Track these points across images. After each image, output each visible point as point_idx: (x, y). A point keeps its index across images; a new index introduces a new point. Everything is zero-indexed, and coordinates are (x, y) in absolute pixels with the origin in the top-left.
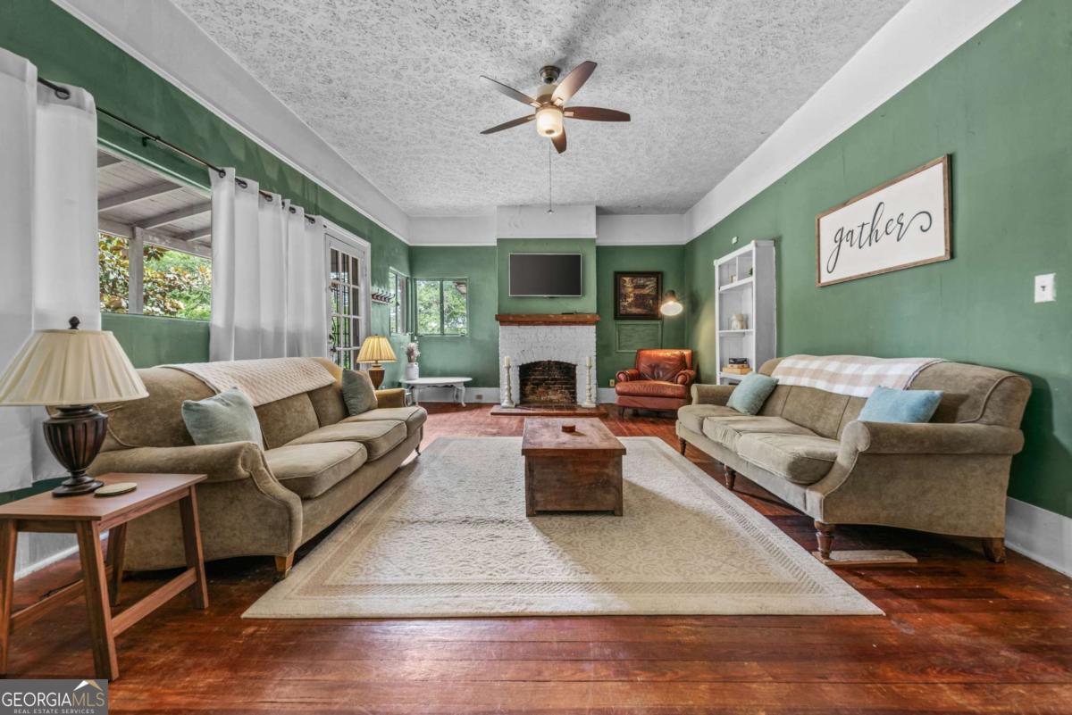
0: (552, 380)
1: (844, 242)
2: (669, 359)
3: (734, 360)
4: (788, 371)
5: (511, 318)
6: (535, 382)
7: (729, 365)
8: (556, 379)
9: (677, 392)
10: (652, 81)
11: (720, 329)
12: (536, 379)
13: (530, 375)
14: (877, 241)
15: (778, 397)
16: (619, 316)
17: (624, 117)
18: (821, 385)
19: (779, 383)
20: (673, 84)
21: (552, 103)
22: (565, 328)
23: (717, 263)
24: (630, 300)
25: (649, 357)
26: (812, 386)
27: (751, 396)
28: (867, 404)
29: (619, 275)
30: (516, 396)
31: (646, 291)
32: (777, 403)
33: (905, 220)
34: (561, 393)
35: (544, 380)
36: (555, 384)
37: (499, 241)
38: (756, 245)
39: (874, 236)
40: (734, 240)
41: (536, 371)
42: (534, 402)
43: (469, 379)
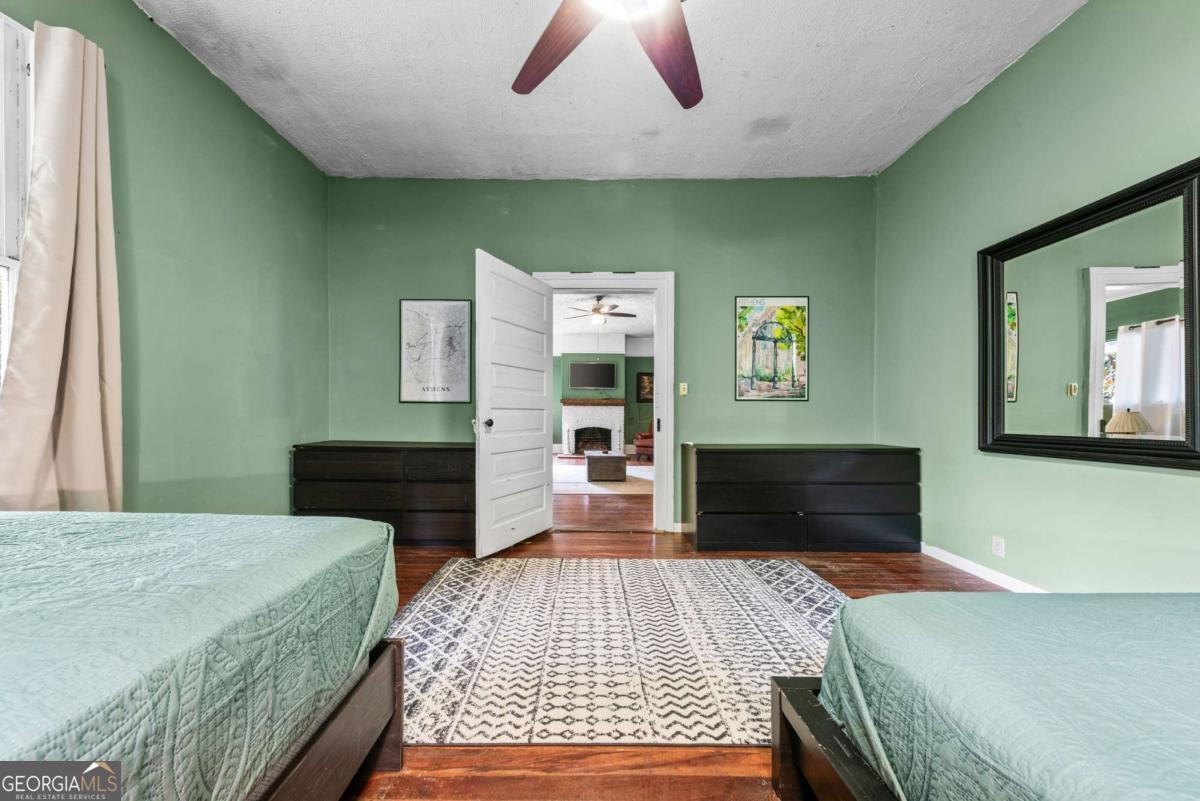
0: (595, 438)
5: (570, 402)
8: (599, 438)
12: (585, 438)
13: (582, 436)
16: (639, 400)
17: (635, 316)
22: (605, 408)
24: (647, 390)
30: (573, 448)
34: (601, 447)
35: (591, 438)
36: (597, 442)
37: (563, 355)
41: (586, 433)
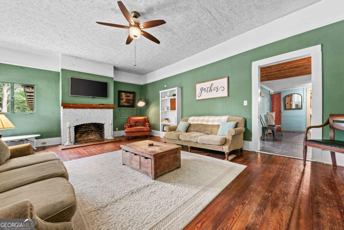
0: (90, 131)
1: (203, 91)
2: (141, 120)
3: (166, 119)
4: (193, 120)
5: (71, 105)
6: (81, 132)
7: (164, 120)
8: (93, 130)
9: (148, 130)
10: (165, 35)
11: (161, 110)
12: (82, 131)
13: (79, 130)
14: (211, 91)
15: (191, 127)
16: (120, 106)
18: (204, 123)
19: (191, 124)
20: (169, 38)
21: (139, 27)
22: (99, 110)
23: (160, 92)
24: (124, 101)
25: (134, 120)
26: (202, 123)
27: (185, 127)
28: (220, 126)
29: (120, 92)
30: (73, 140)
31: (130, 98)
32: (192, 129)
33: (218, 88)
34: (95, 135)
35: (86, 131)
36: (92, 132)
37: (62, 70)
38: (177, 89)
39: (211, 90)
40: (165, 86)
41: (82, 128)
42: (81, 141)
43: (39, 135)
